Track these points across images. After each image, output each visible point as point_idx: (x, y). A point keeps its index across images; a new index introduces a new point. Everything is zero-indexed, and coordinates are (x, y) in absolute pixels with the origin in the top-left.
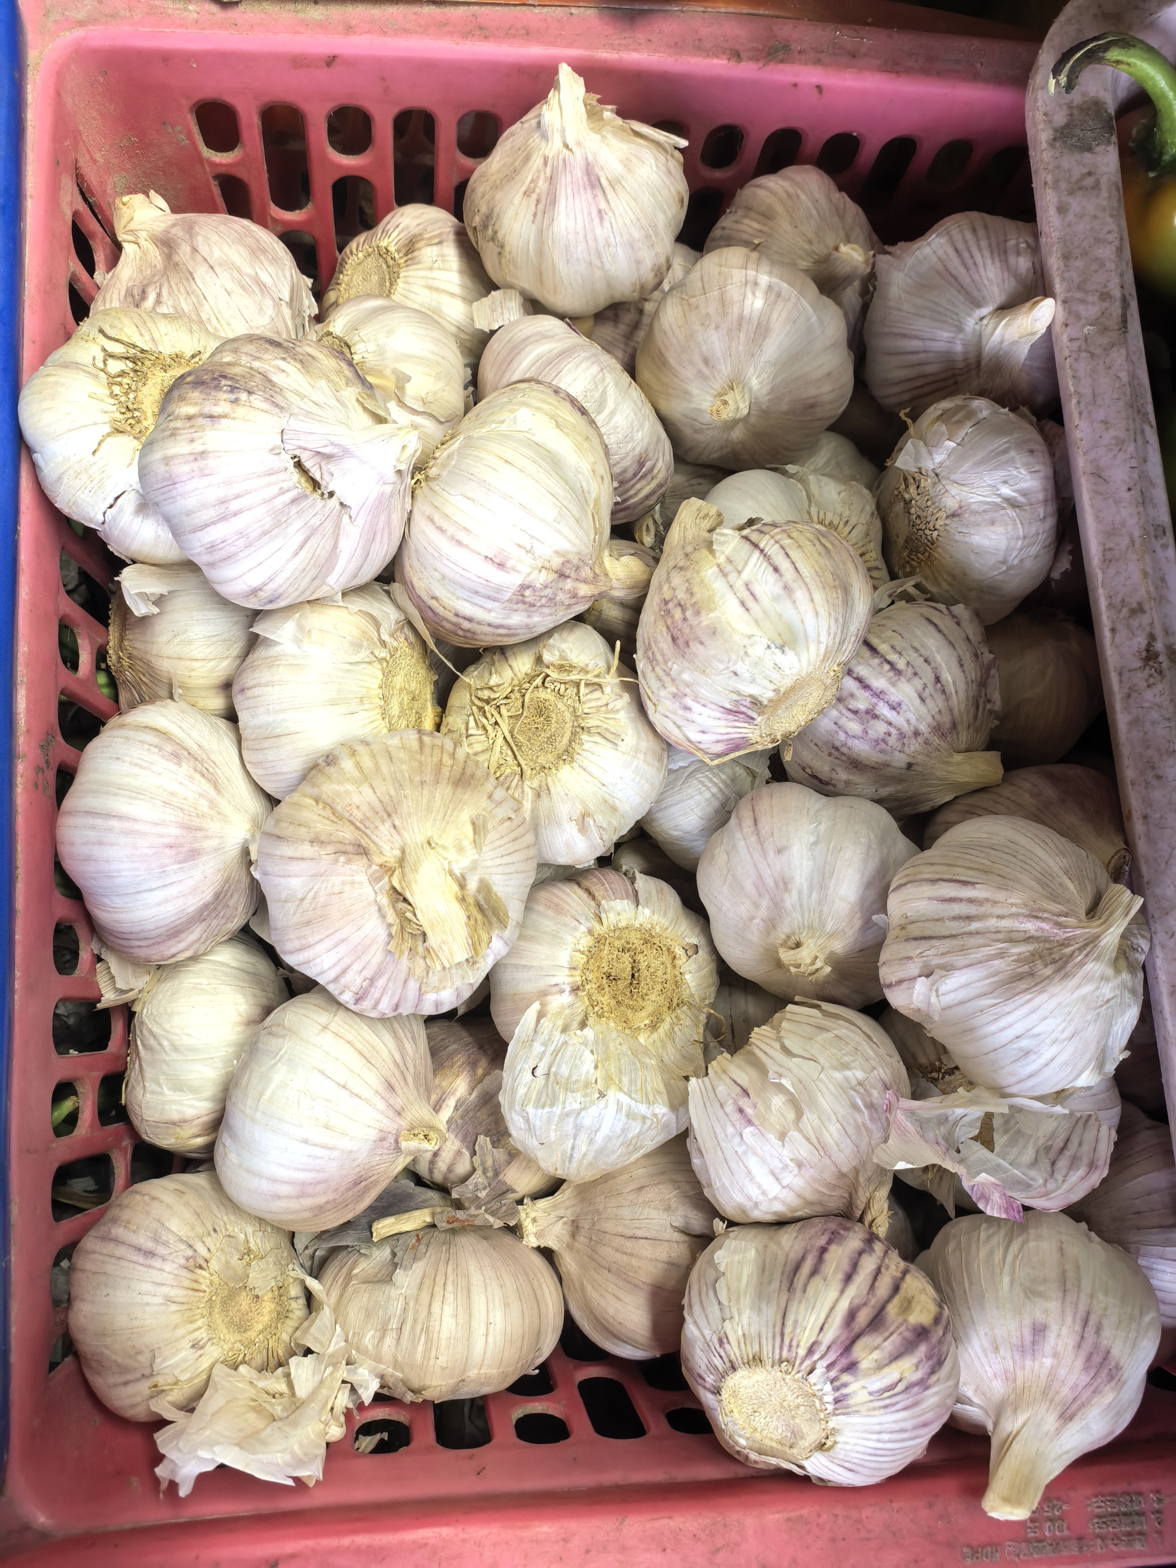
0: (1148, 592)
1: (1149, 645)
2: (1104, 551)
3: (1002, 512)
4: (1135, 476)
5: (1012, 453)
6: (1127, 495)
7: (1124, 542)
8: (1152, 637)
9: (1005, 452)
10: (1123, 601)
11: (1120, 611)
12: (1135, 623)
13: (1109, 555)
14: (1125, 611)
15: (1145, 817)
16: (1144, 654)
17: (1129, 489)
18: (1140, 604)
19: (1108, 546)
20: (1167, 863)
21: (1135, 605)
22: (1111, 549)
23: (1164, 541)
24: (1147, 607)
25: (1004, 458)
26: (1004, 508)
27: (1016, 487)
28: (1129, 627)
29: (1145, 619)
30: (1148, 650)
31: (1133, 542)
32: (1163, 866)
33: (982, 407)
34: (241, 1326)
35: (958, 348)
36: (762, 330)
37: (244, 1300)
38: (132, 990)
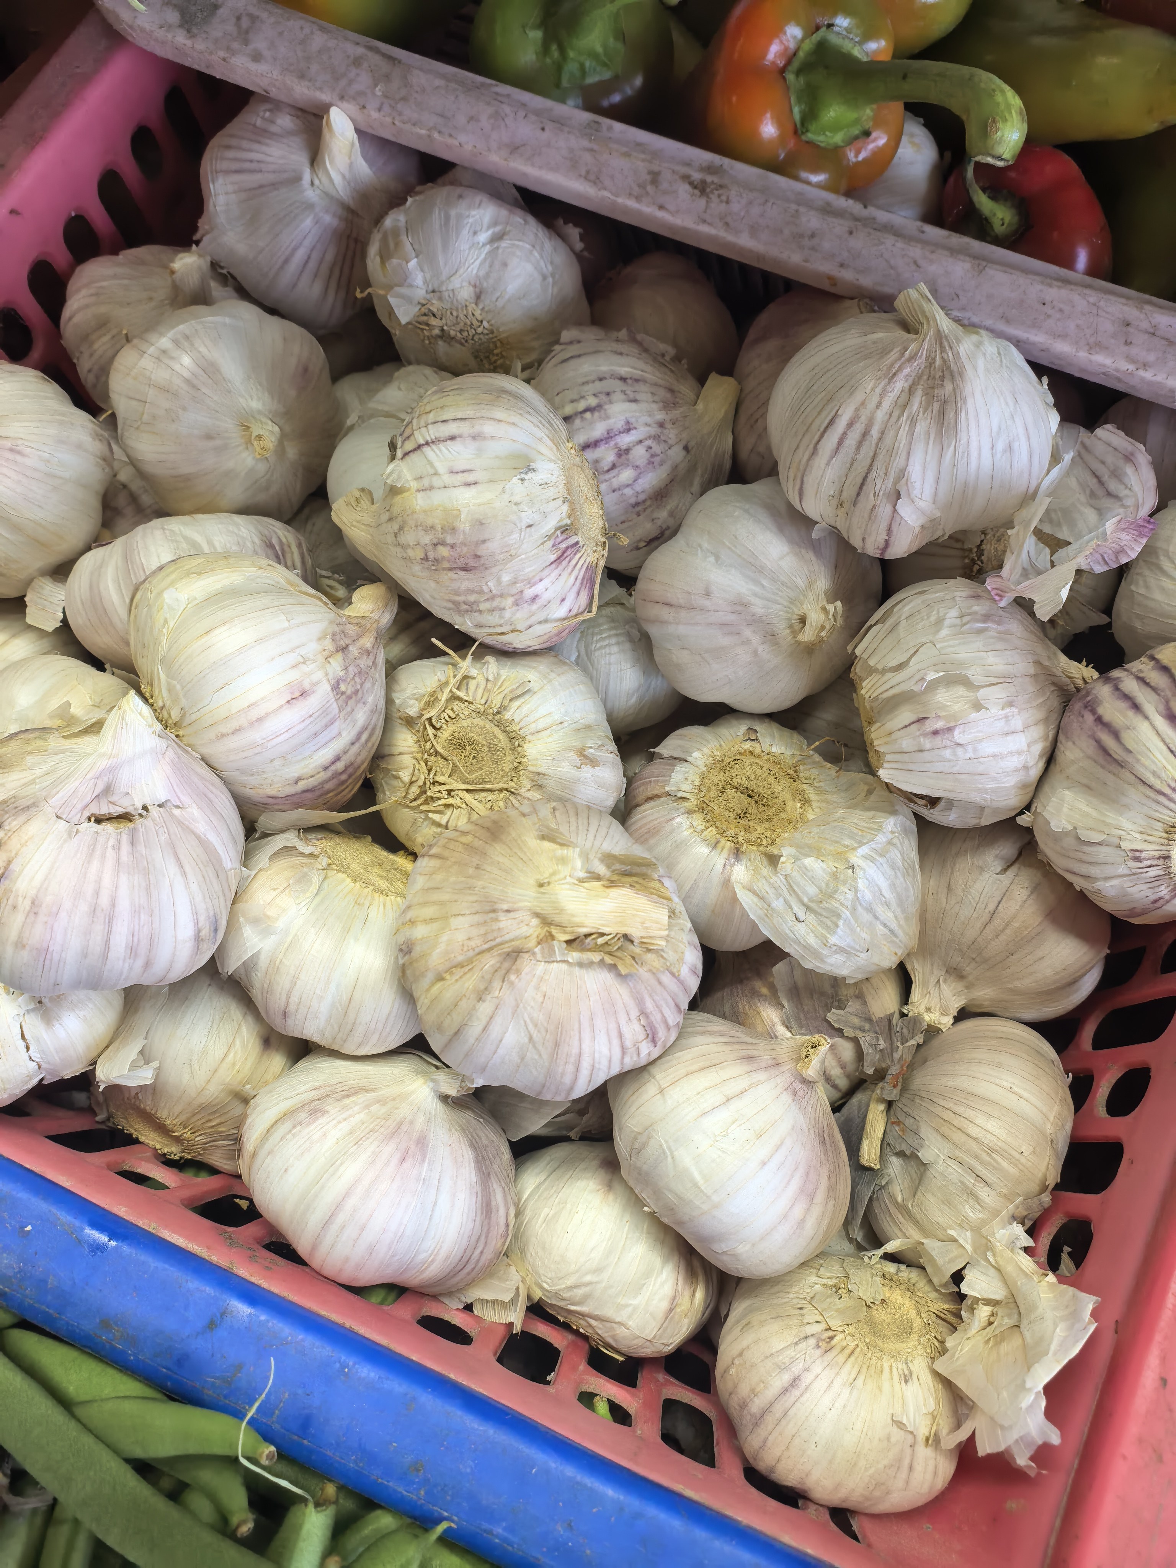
0: (643, 160)
1: (691, 184)
2: (586, 178)
3: (500, 251)
4: (533, 118)
5: (453, 213)
6: (545, 136)
7: (587, 157)
8: (686, 178)
9: (447, 218)
10: (639, 186)
11: (647, 193)
12: (665, 185)
13: (592, 177)
14: (649, 188)
15: (842, 265)
16: (697, 192)
17: (543, 129)
18: (650, 172)
19: (583, 173)
20: (892, 267)
21: (649, 178)
22: (588, 172)
23: (604, 128)
24: (656, 168)
25: (453, 222)
26: (497, 248)
27: (485, 226)
28: (665, 192)
29: (666, 176)
30: (695, 187)
31: (591, 150)
32: (892, 272)
33: (394, 219)
34: (906, 1330)
35: (328, 219)
36: (210, 369)
37: (880, 1315)
38: (518, 1289)
